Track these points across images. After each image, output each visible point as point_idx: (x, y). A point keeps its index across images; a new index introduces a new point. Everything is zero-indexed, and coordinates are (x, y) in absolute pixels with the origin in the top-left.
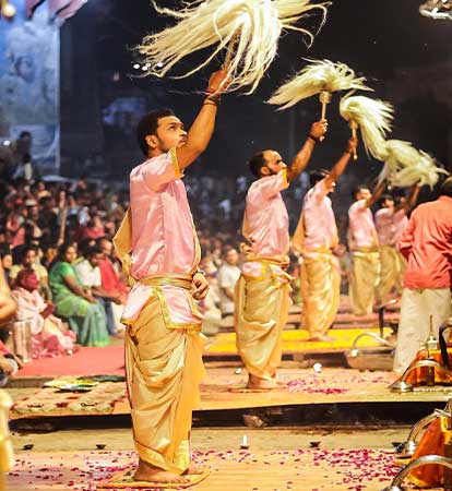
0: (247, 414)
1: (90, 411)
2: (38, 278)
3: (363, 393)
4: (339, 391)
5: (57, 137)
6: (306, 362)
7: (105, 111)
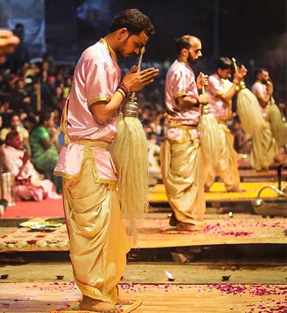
0: (173, 252)
1: (53, 247)
2: (22, 139)
3: (264, 236)
4: (246, 234)
5: (43, 28)
6: (221, 209)
7: (79, 9)
